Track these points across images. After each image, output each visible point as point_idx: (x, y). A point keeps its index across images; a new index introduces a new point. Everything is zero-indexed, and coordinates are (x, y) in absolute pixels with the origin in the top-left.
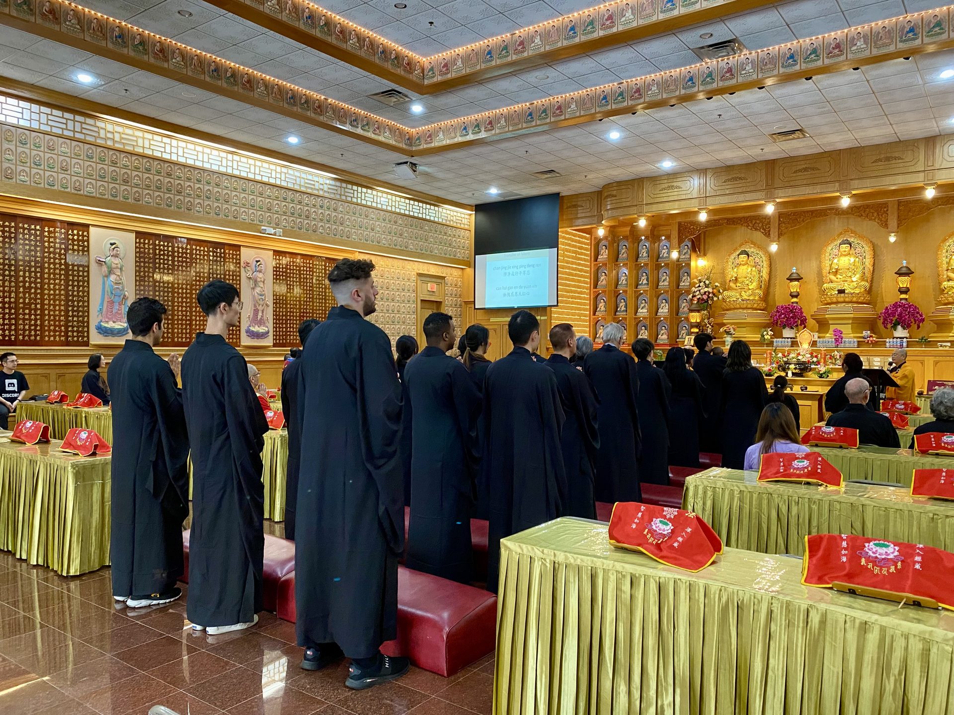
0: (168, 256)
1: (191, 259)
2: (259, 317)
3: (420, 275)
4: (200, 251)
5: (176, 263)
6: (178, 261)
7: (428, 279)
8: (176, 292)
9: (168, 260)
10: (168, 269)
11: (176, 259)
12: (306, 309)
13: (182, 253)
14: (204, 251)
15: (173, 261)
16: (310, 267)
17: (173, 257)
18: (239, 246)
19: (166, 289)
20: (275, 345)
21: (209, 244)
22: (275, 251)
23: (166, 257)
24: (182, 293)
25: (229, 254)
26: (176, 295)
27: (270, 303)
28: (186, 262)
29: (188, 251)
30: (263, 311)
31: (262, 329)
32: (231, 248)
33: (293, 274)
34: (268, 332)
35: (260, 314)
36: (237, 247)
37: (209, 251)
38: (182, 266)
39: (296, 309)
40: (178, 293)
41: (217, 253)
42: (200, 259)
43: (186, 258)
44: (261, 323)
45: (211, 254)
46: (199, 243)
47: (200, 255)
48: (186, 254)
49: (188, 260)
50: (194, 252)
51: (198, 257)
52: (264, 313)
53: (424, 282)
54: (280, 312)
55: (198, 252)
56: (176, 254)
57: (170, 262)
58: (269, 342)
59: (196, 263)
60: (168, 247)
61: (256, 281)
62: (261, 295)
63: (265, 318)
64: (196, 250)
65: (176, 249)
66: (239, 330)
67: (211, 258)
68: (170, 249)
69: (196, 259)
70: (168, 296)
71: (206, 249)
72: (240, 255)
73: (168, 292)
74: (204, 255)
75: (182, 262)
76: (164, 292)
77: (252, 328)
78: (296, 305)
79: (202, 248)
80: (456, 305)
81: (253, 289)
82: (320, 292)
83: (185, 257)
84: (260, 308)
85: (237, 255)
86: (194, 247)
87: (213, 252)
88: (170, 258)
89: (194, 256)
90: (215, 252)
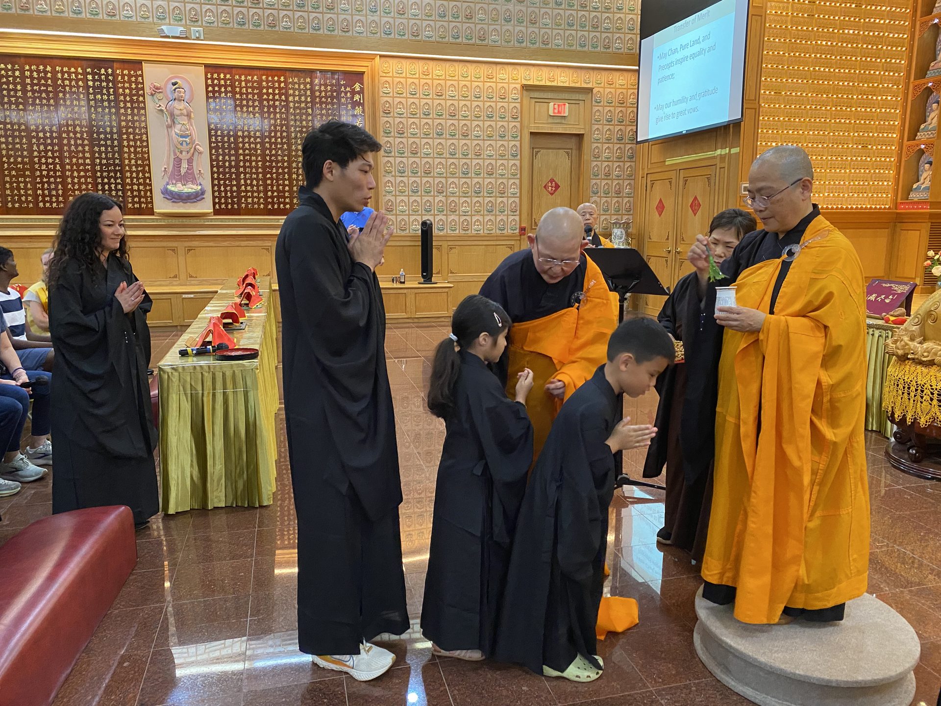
0: (15, 84)
1: (55, 86)
2: (183, 171)
3: (527, 88)
4: (69, 74)
5: (29, 94)
6: (33, 91)
7: (550, 95)
8: (33, 137)
9: (16, 91)
10: (17, 104)
11: (29, 88)
12: (276, 155)
13: (39, 79)
14: (76, 73)
15: (24, 91)
16: (280, 88)
17: (24, 85)
18: (140, 62)
19: (17, 133)
20: (217, 212)
21: (84, 63)
22: (207, 66)
23: (11, 87)
24: (45, 138)
25: (123, 76)
26: (34, 140)
27: (204, 147)
28: (47, 92)
29: (49, 75)
30: (190, 161)
31: (189, 188)
32: (126, 65)
33: (248, 100)
34: (203, 192)
35: (185, 165)
36: (137, 64)
37: (85, 74)
38: (41, 99)
39: (257, 156)
40: (38, 139)
41: (100, 75)
42: (71, 87)
43: (47, 86)
44: (189, 177)
45: (90, 77)
46: (66, 61)
47: (70, 80)
48: (46, 79)
49: (50, 89)
50: (59, 75)
51: (67, 82)
52: (194, 164)
53: (539, 100)
54: (224, 161)
55: (66, 76)
56: (28, 81)
57: (19, 94)
58: (206, 206)
59: (64, 93)
60: (14, 71)
61: (172, 115)
62: (182, 136)
63: (196, 172)
64: (63, 73)
65: (27, 73)
66: (151, 191)
67: (90, 83)
68: (17, 73)
69: (64, 86)
70: (21, 143)
71: (80, 70)
72: (142, 76)
73: (21, 137)
74: (77, 80)
75: (40, 92)
76: (14, 137)
77: (171, 188)
78: (256, 150)
79: (73, 70)
80: (620, 139)
81: (169, 127)
82: (302, 127)
83: (44, 85)
84: (184, 156)
85: (137, 76)
86: (58, 68)
87: (93, 74)
88: (19, 87)
89: (59, 82)
90: (96, 74)
